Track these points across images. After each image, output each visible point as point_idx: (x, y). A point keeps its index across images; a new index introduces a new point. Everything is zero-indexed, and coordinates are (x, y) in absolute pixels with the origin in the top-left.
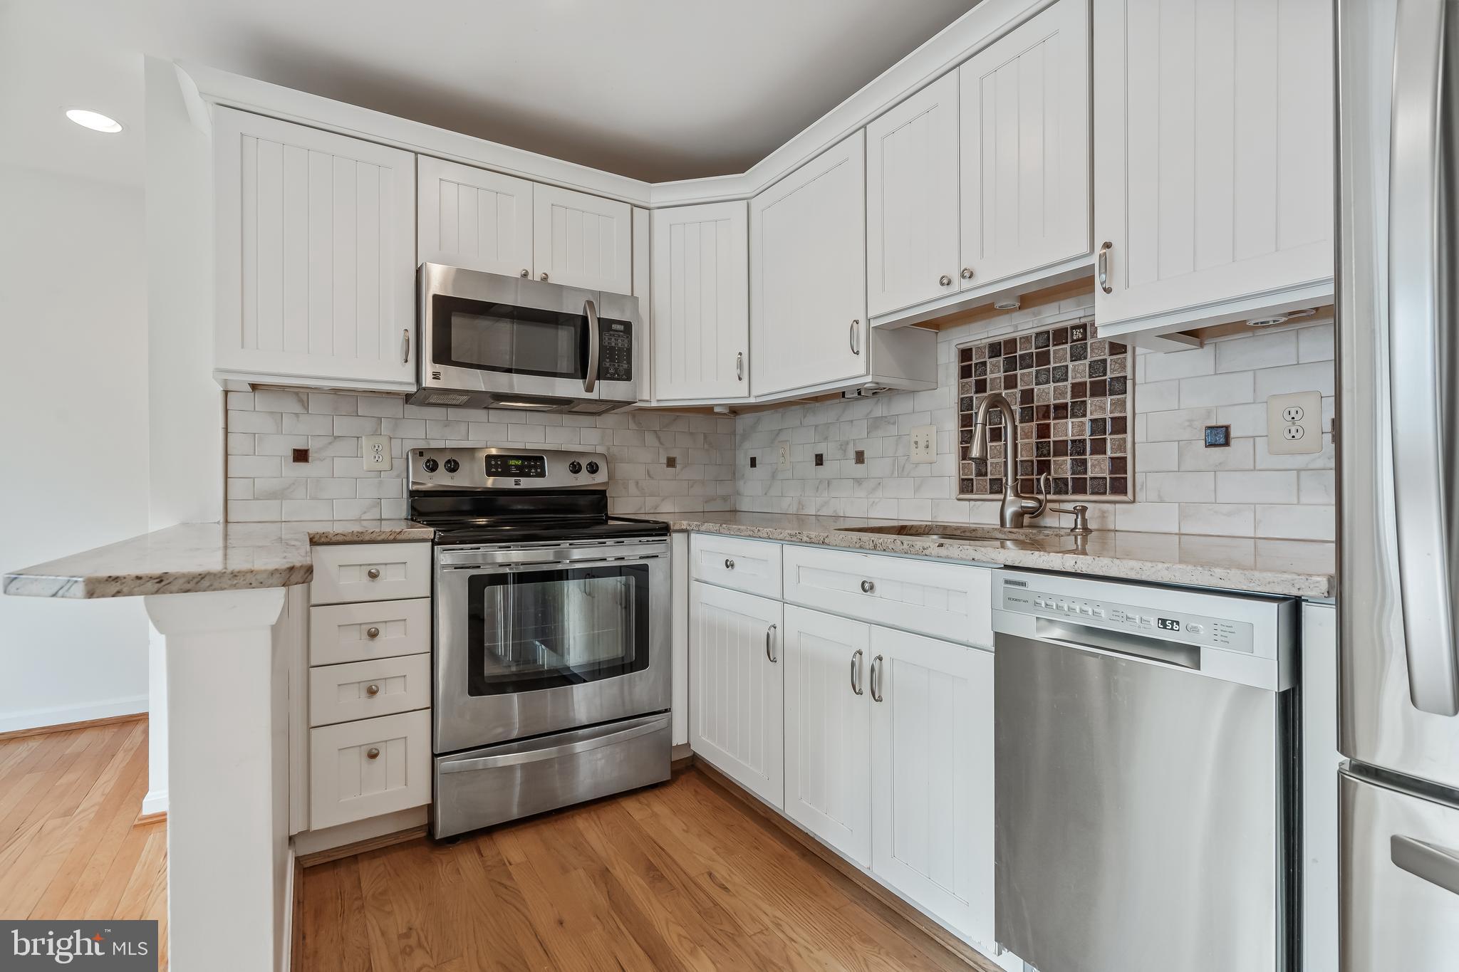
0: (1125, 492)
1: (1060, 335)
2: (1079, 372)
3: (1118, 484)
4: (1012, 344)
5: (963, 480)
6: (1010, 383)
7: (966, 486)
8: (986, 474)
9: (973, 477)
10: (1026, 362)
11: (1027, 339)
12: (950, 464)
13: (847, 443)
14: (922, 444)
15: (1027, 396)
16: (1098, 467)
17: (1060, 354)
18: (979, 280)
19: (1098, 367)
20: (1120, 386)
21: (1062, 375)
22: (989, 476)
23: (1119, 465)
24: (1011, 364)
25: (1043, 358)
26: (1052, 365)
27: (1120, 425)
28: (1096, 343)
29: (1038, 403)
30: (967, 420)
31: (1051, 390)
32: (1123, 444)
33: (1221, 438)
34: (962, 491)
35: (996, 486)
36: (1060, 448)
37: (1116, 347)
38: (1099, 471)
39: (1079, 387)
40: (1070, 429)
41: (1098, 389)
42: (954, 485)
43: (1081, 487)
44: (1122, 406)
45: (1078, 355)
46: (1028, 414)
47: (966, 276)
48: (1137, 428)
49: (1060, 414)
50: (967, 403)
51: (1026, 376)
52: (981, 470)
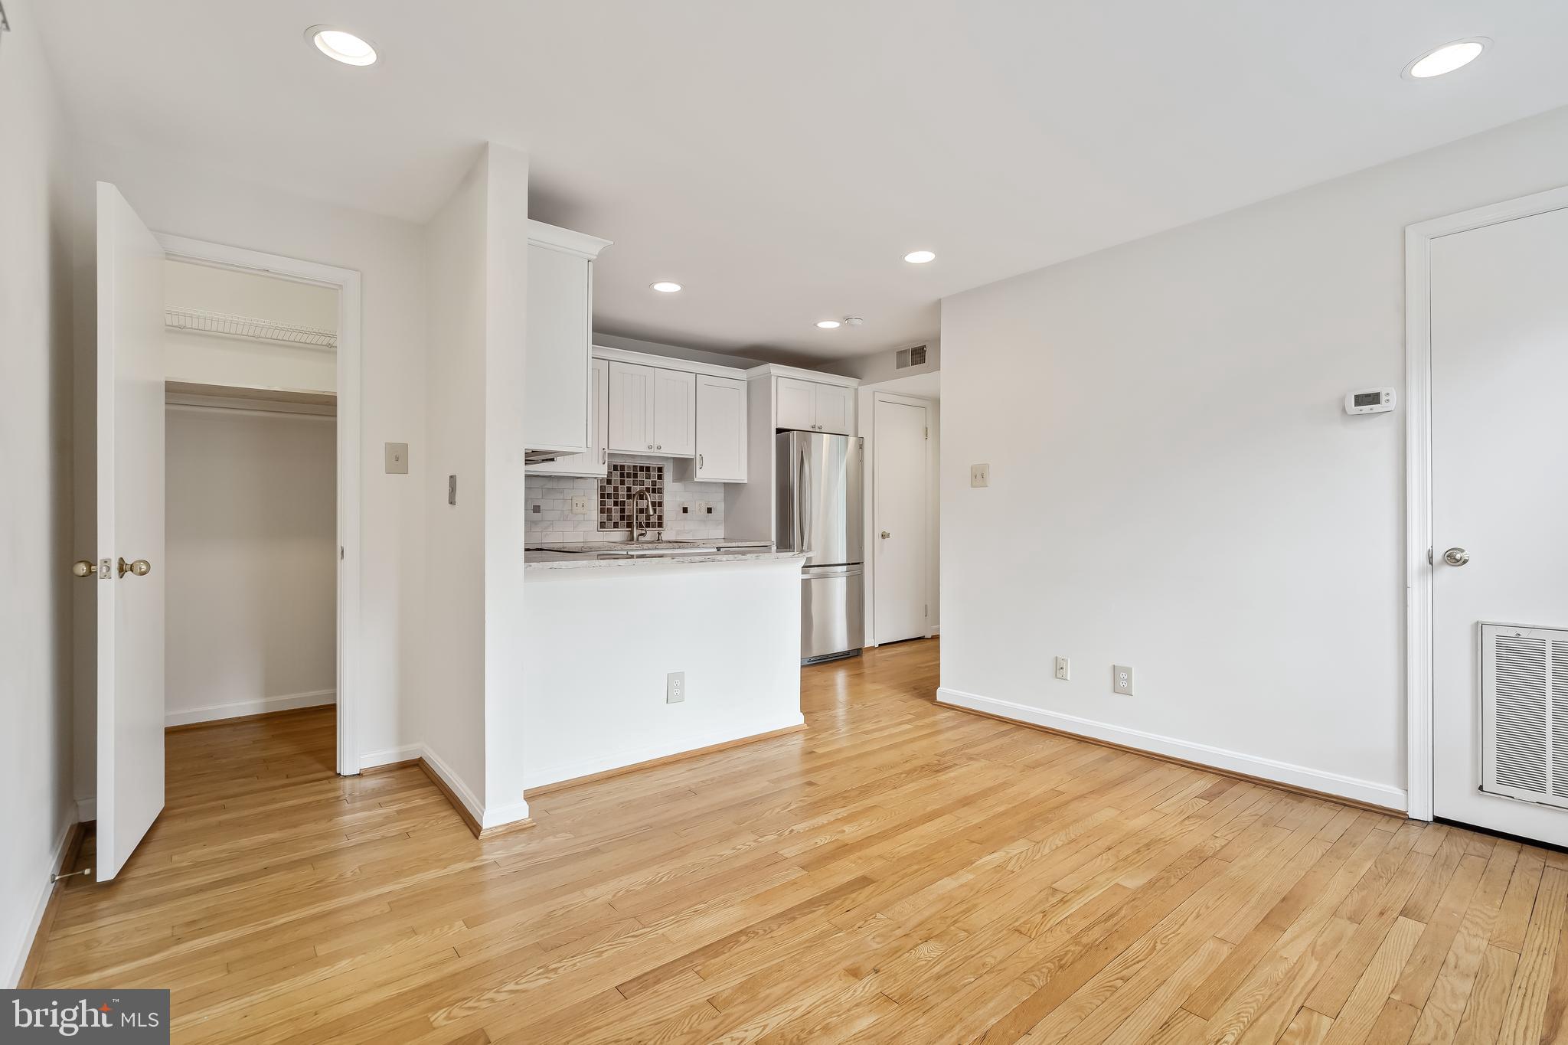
0: (662, 527)
1: (642, 469)
2: (648, 483)
3: (660, 525)
4: (623, 467)
5: (601, 522)
6: (623, 483)
7: (602, 525)
9: (605, 521)
10: (629, 475)
11: (629, 467)
12: (594, 514)
14: (580, 505)
15: (629, 489)
17: (641, 475)
18: (662, 451)
19: (654, 483)
20: (660, 491)
21: (642, 483)
22: (613, 521)
23: (660, 518)
24: (622, 475)
25: (635, 476)
26: (639, 479)
27: (660, 504)
28: (654, 474)
29: (633, 493)
30: (602, 496)
31: (638, 488)
32: (662, 511)
33: (685, 510)
34: (601, 527)
35: (616, 525)
36: (641, 511)
37: (660, 477)
38: (654, 520)
39: (647, 489)
40: (643, 504)
41: (654, 491)
42: (595, 525)
43: (648, 525)
44: (661, 497)
45: (648, 477)
46: (629, 497)
47: (659, 448)
48: (666, 506)
49: (641, 498)
50: (603, 488)
51: (629, 481)
52: (610, 518)
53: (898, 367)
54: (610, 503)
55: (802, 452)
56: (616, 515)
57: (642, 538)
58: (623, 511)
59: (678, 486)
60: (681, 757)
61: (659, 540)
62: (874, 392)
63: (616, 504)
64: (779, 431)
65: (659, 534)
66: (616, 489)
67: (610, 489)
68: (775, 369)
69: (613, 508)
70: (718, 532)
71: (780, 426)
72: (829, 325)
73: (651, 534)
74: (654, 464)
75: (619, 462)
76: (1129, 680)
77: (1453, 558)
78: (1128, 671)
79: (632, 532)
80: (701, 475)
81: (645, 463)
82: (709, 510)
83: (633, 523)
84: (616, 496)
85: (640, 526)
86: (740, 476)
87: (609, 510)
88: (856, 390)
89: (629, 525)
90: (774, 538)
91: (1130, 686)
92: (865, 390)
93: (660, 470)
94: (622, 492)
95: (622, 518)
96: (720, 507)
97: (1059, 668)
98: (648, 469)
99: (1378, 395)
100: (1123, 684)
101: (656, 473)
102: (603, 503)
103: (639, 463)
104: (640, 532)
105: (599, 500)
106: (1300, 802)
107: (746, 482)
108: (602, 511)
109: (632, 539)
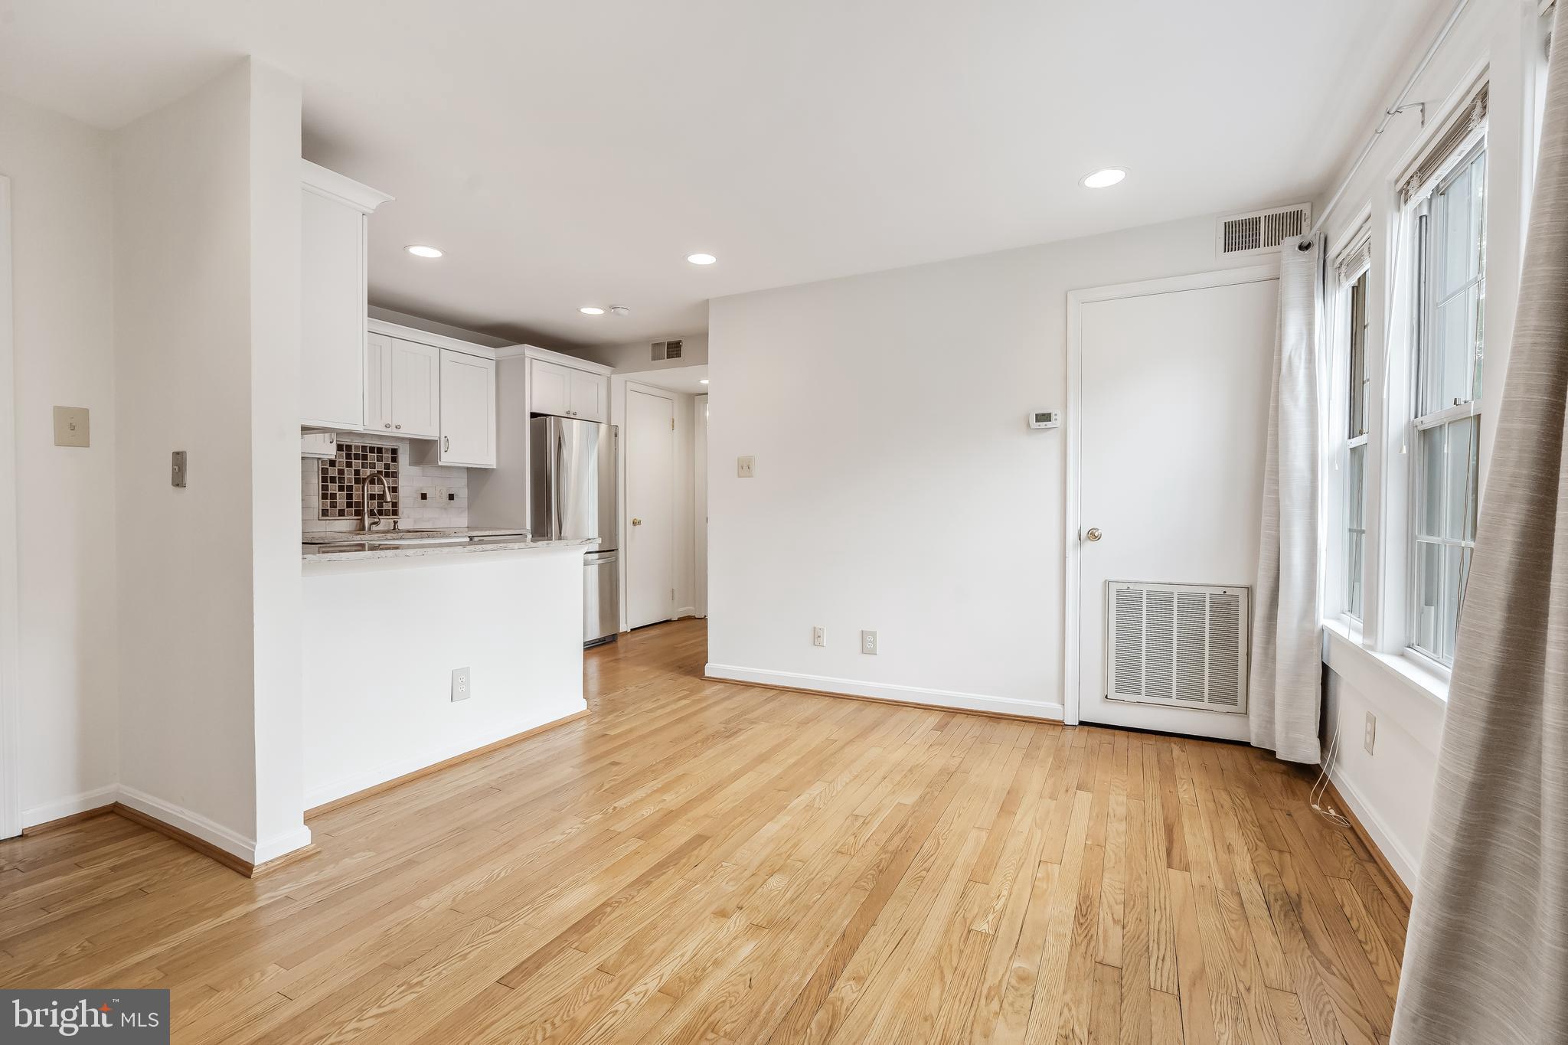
0: (399, 515)
1: (372, 450)
2: (380, 466)
3: (395, 513)
4: (349, 447)
5: (322, 510)
6: (349, 465)
7: (325, 513)
8: (336, 507)
9: (328, 508)
10: (357, 457)
11: (357, 447)
12: (314, 501)
15: (357, 472)
17: (372, 457)
18: (400, 430)
19: (387, 466)
20: (395, 475)
21: (373, 466)
22: (338, 508)
23: (395, 504)
24: (348, 456)
25: (365, 457)
26: (369, 461)
27: (396, 489)
28: (387, 456)
29: (362, 476)
30: (324, 479)
31: (368, 471)
32: (397, 497)
33: (424, 496)
34: (322, 516)
35: (341, 513)
36: (372, 497)
37: (394, 460)
38: (387, 507)
39: (380, 472)
40: (376, 489)
41: (387, 475)
42: (316, 513)
43: (380, 513)
44: (396, 482)
45: (380, 459)
46: (357, 481)
47: (398, 427)
48: (403, 492)
49: (372, 482)
50: (324, 471)
51: (357, 463)
52: (333, 505)
53: (654, 359)
54: (333, 488)
55: (560, 438)
56: (341, 500)
57: (374, 527)
58: (350, 496)
59: (415, 470)
60: (467, 757)
61: (394, 529)
62: (626, 381)
63: (341, 489)
64: (533, 415)
65: (395, 523)
66: (341, 472)
67: (333, 472)
68: (529, 351)
69: (338, 493)
70: (462, 521)
71: (534, 411)
72: (592, 311)
73: (385, 522)
74: (386, 445)
75: (346, 441)
76: (874, 642)
77: (1093, 536)
78: (874, 634)
79: (362, 520)
80: (446, 459)
81: (377, 443)
82: (451, 497)
83: (363, 510)
84: (341, 480)
85: (372, 513)
86: (489, 460)
87: (333, 496)
88: (609, 379)
89: (358, 513)
90: (528, 526)
91: (875, 646)
92: (618, 379)
93: (394, 451)
94: (349, 475)
95: (349, 505)
96: (462, 494)
97: (816, 637)
98: (380, 450)
99: (1049, 415)
100: (869, 646)
101: (390, 455)
102: (325, 488)
103: (369, 443)
104: (372, 520)
105: (320, 484)
106: (998, 723)
107: (495, 467)
108: (324, 497)
109: (363, 529)
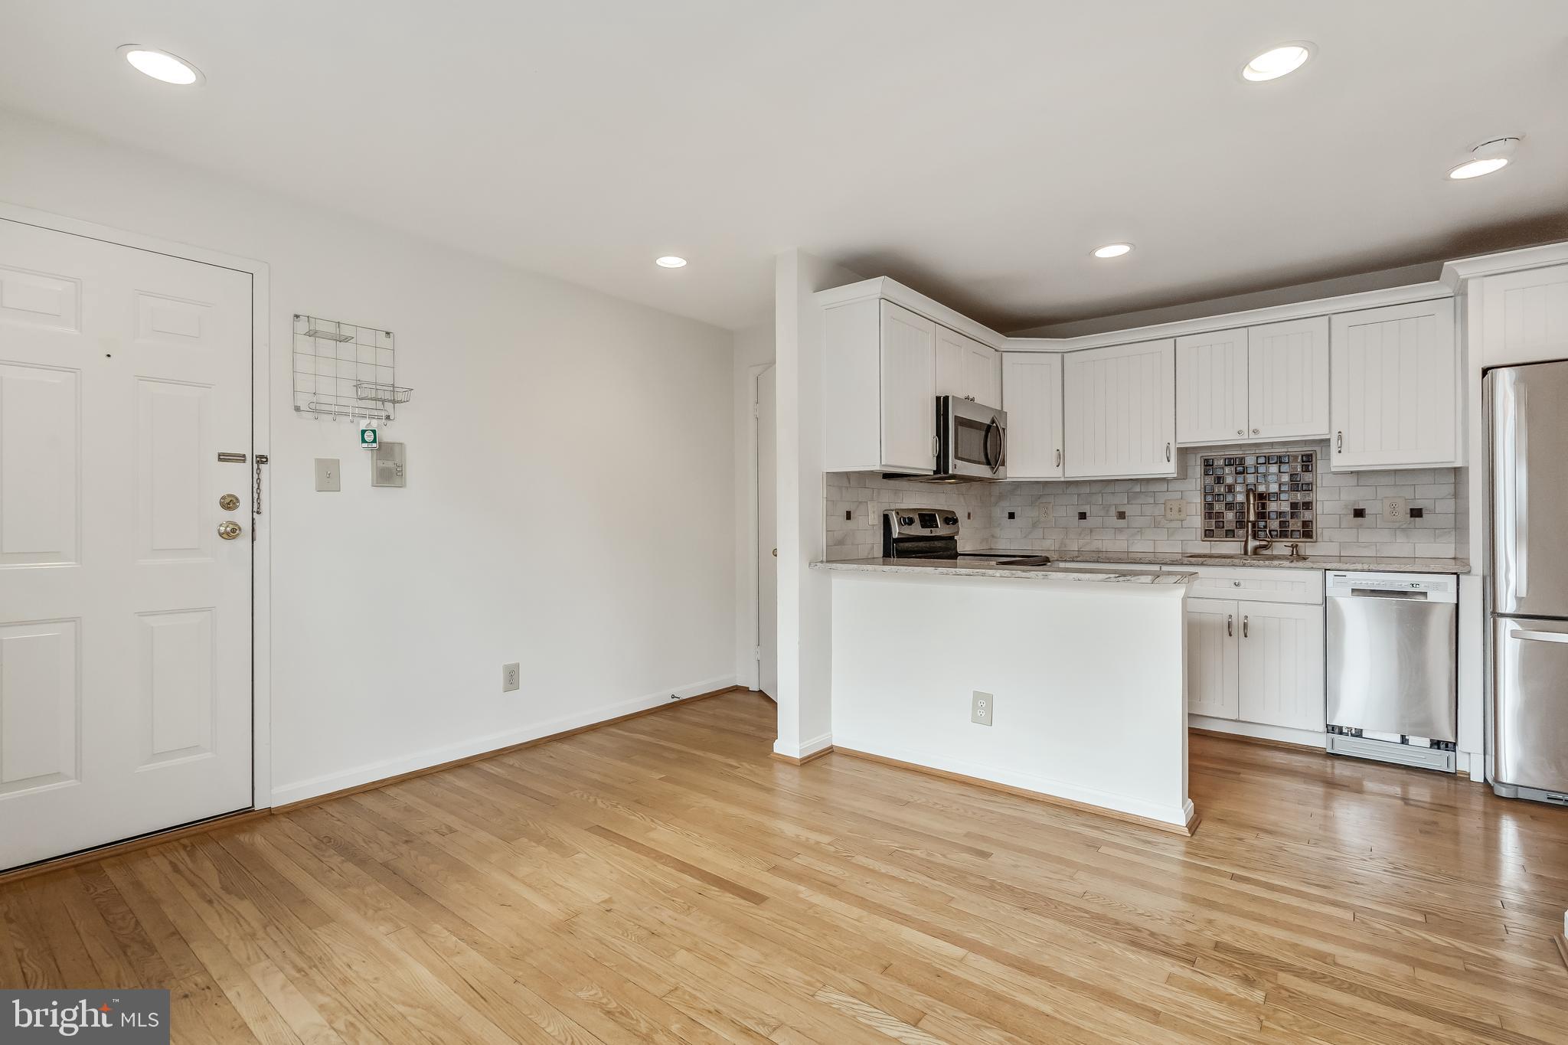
0: (1311, 537)
1: (1270, 460)
2: (1284, 478)
3: (1307, 532)
4: (1242, 460)
5: (1206, 530)
6: (1238, 480)
7: (1208, 534)
8: (1223, 527)
9: (1213, 528)
12: (1196, 521)
13: (1110, 505)
14: (1176, 508)
16: (1295, 525)
18: (1263, 435)
19: (1296, 477)
20: (1309, 487)
22: (1225, 529)
23: (1308, 524)
27: (1308, 505)
28: (1297, 465)
30: (1208, 498)
32: (1310, 514)
33: (1359, 513)
34: (1206, 536)
35: (1230, 533)
37: (1307, 468)
41: (1296, 488)
42: (1200, 533)
43: (1282, 534)
44: (1311, 496)
47: (1258, 431)
48: (1319, 508)
50: (1208, 489)
52: (1220, 525)
54: (1219, 506)
56: (1228, 521)
57: (1260, 551)
58: (1241, 515)
59: (1345, 479)
61: (1293, 554)
63: (1229, 506)
64: (1484, 370)
65: (1299, 547)
66: (1229, 488)
68: (1467, 267)
69: (1225, 512)
71: (1489, 364)
73: (1280, 547)
74: (1295, 451)
79: (1247, 542)
80: (1339, 462)
81: (1277, 451)
82: (1418, 513)
87: (1220, 514)
93: (1307, 458)
98: (1284, 458)
101: (1300, 464)
102: (1209, 506)
103: (1269, 451)
104: (1257, 543)
105: (1204, 502)
108: (1208, 516)
109: (1246, 553)
